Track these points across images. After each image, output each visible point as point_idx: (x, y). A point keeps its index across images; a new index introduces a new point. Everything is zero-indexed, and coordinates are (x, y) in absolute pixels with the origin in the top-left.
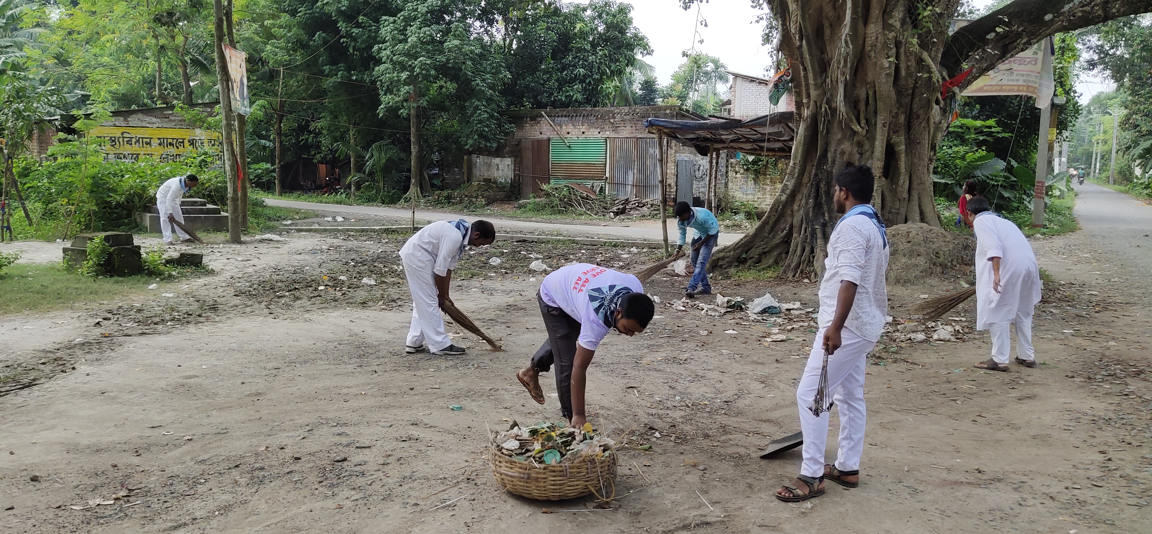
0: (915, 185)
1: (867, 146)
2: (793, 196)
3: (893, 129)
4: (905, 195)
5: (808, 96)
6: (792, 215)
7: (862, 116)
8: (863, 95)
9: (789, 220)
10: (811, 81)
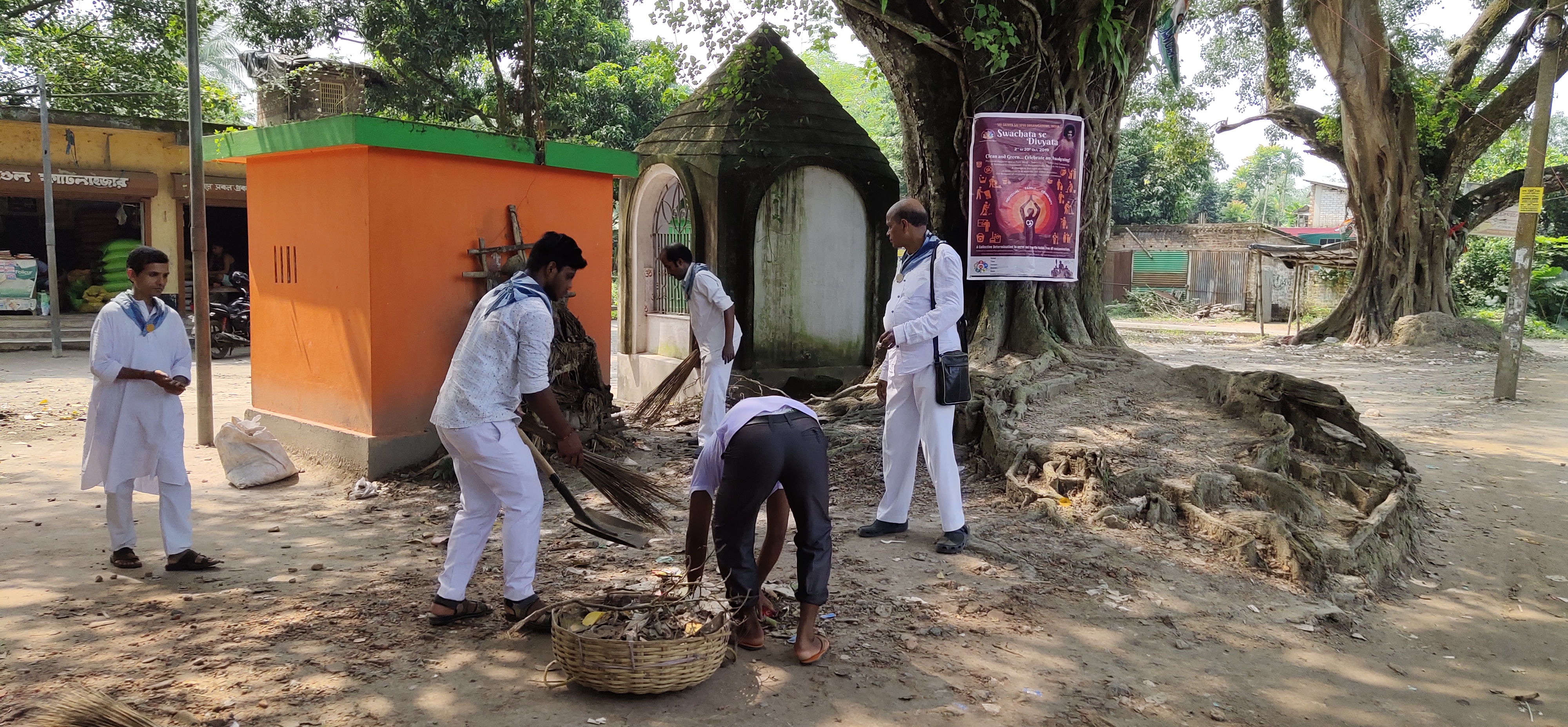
0: (1435, 289)
1: (1403, 265)
2: (1356, 294)
3: (1420, 255)
4: (1430, 295)
5: (1366, 235)
6: (1355, 307)
7: (1401, 246)
8: (1401, 235)
9: (1353, 310)
10: (1367, 226)
